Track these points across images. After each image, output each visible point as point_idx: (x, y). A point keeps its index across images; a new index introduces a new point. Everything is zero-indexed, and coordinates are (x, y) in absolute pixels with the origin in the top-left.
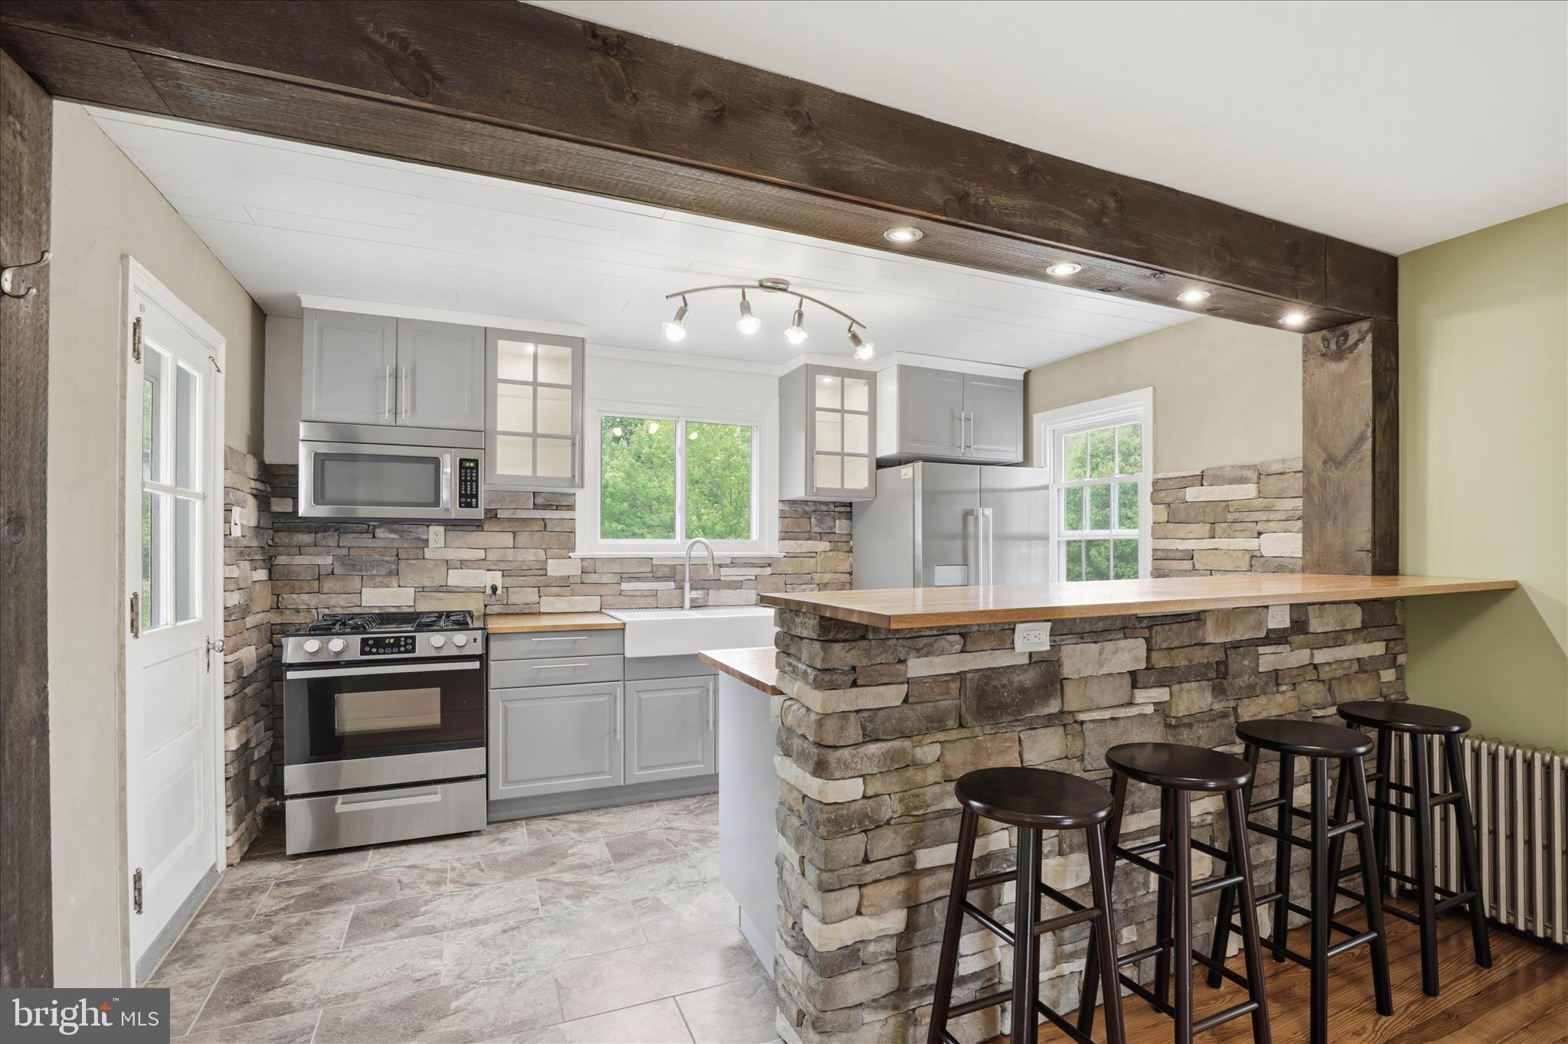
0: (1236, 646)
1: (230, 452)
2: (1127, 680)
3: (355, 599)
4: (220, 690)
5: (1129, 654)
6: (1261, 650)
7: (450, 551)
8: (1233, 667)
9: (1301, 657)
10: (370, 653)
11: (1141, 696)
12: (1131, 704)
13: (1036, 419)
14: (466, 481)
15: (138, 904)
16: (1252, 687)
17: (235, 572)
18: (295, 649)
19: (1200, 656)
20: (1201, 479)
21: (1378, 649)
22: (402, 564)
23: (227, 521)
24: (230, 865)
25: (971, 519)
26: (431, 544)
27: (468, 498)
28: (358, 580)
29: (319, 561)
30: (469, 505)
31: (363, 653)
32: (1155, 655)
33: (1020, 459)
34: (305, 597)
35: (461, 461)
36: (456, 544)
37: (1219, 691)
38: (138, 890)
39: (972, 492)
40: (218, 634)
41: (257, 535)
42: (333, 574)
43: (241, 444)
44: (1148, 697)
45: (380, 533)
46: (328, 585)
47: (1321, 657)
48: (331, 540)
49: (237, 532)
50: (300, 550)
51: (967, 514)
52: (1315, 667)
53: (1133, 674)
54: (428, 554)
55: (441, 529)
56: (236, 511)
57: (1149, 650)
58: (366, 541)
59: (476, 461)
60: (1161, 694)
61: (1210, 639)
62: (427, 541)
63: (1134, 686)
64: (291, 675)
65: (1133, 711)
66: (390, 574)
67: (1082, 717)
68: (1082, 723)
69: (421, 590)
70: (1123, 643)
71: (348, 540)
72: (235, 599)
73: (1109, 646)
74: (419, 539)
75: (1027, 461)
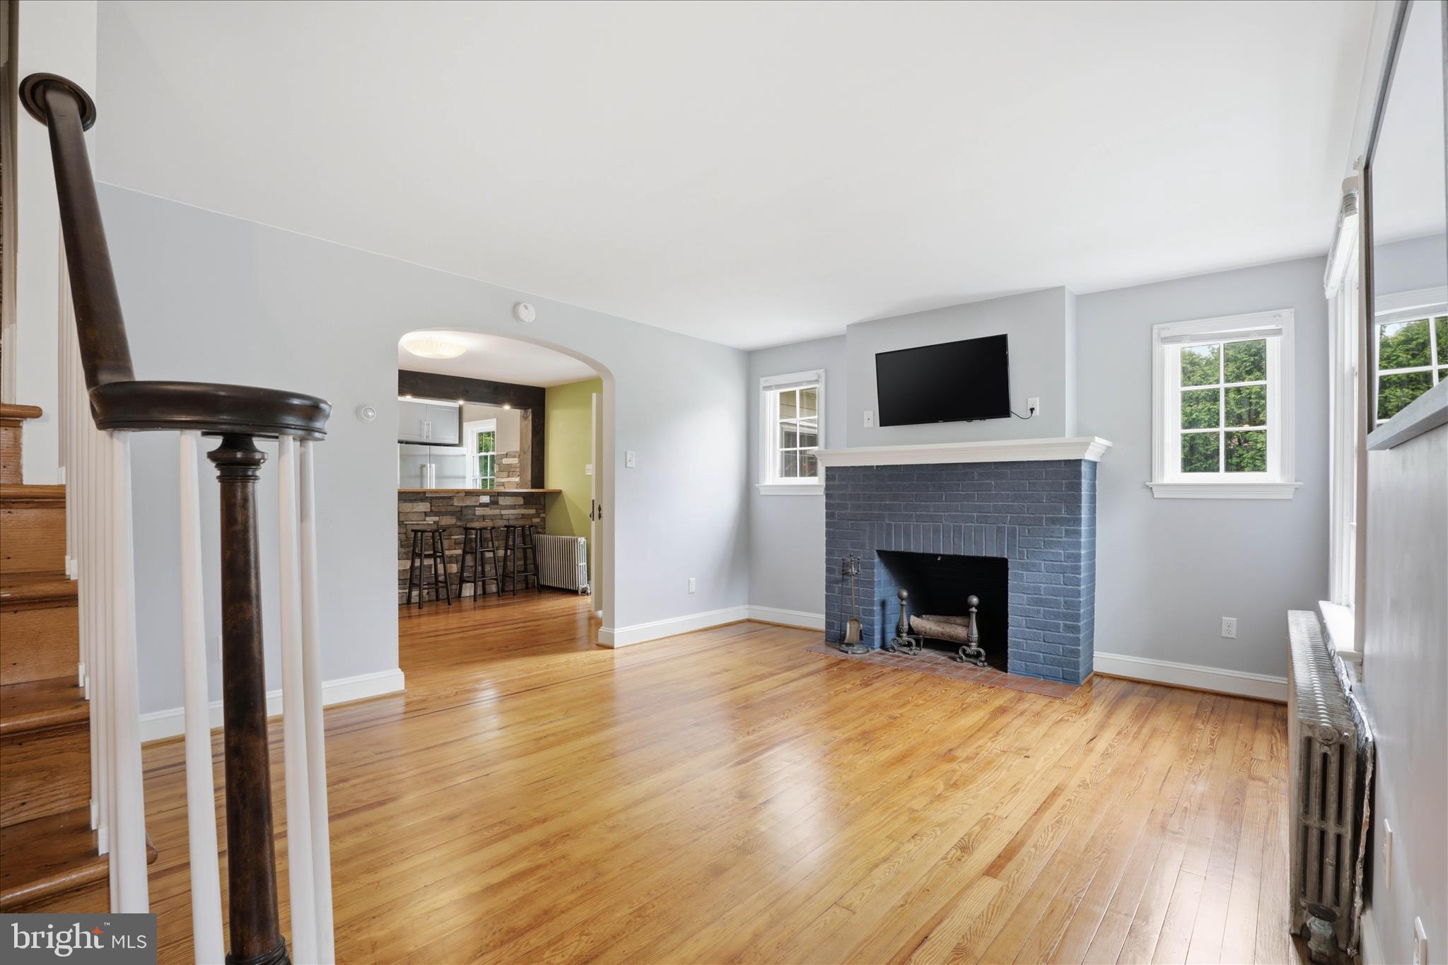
0: (466, 507)
2: (424, 514)
5: (423, 507)
6: (477, 509)
8: (464, 513)
9: (497, 512)
11: (428, 519)
12: (425, 520)
13: (465, 425)
16: (472, 519)
19: (450, 509)
20: (507, 455)
21: (533, 511)
25: (424, 468)
32: (433, 508)
33: (457, 442)
37: (458, 519)
39: (426, 455)
44: (431, 520)
47: (503, 512)
51: (422, 467)
52: (502, 515)
53: (425, 512)
57: (431, 506)
60: (436, 519)
61: (456, 504)
63: (426, 516)
65: (425, 522)
67: (405, 523)
68: (406, 525)
70: (420, 503)
73: (415, 504)
75: (460, 443)
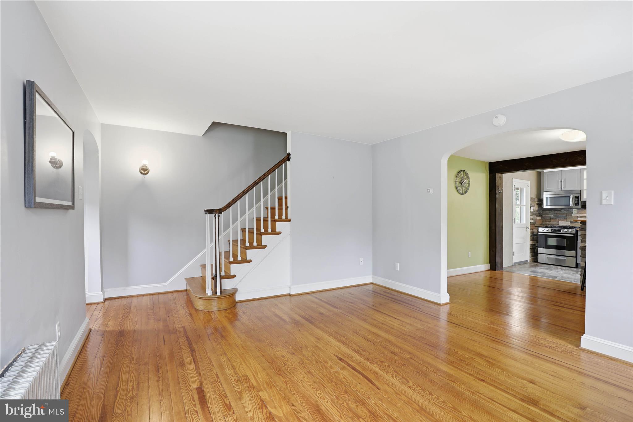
1: (531, 198)
3: (557, 223)
4: (529, 235)
7: (578, 214)
10: (553, 231)
14: (576, 200)
15: (514, 255)
17: (532, 217)
18: (541, 229)
22: (567, 217)
23: (531, 209)
24: (530, 262)
26: (574, 213)
27: (576, 203)
28: (558, 220)
29: (550, 216)
30: (577, 205)
31: (551, 231)
34: (548, 222)
35: (575, 196)
36: (579, 213)
38: (514, 253)
40: (529, 226)
41: (538, 211)
42: (553, 218)
43: (534, 196)
45: (562, 211)
46: (552, 220)
48: (553, 212)
49: (532, 211)
50: (547, 214)
54: (573, 215)
55: (576, 210)
56: (532, 208)
58: (560, 212)
59: (578, 196)
62: (573, 212)
64: (539, 233)
66: (564, 219)
69: (571, 222)
71: (556, 212)
72: (532, 221)
74: (570, 212)
